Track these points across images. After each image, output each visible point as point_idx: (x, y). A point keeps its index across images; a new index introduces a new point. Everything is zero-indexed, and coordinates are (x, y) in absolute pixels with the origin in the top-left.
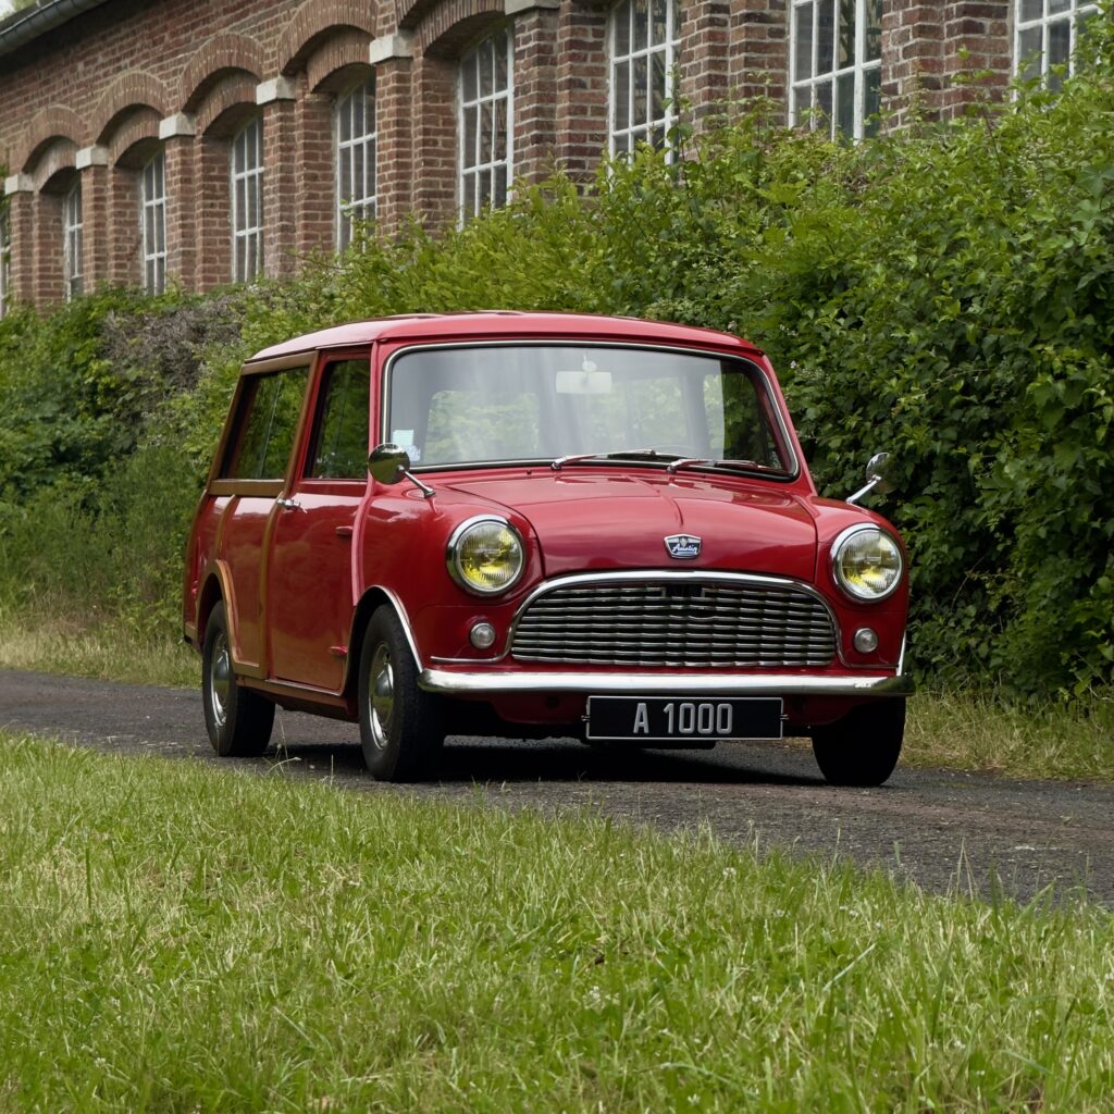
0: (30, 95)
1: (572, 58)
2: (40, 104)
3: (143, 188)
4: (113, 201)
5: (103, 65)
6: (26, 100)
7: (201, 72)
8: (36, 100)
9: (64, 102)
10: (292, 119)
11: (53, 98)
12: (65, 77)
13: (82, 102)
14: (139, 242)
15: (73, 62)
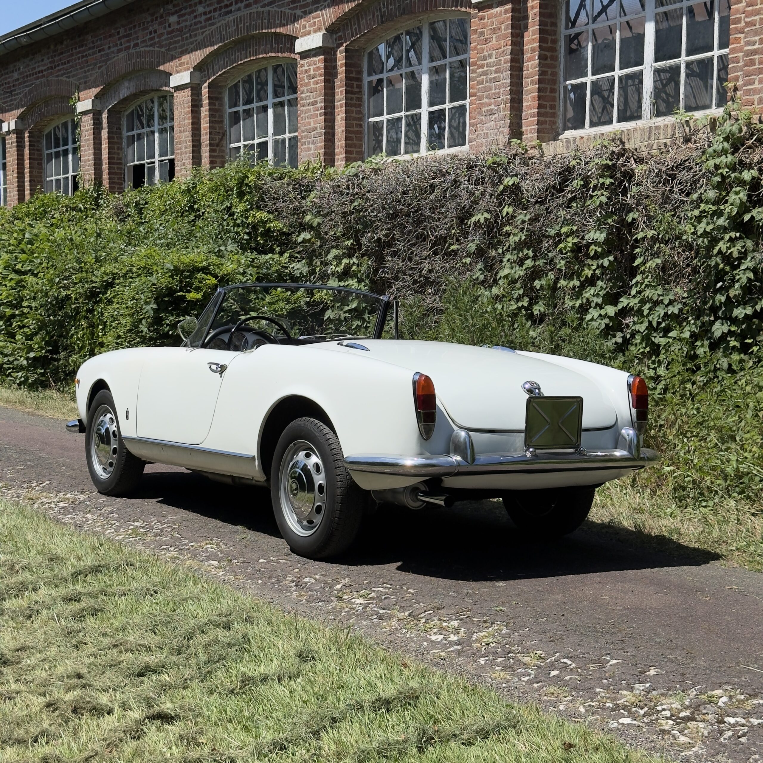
0: (106, 47)
2: (119, 51)
5: (205, 13)
6: (100, 51)
8: (115, 49)
9: (151, 45)
11: (136, 45)
12: (151, 29)
13: (175, 42)
15: (161, 17)
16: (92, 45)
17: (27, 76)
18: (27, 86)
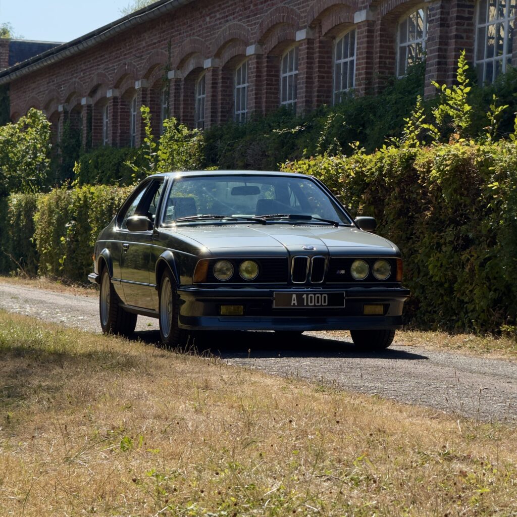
0: (182, 31)
1: (457, 24)
2: (187, 36)
3: (236, 79)
4: (221, 85)
5: (219, 19)
6: (180, 34)
7: (268, 24)
8: (185, 34)
9: (198, 36)
10: (313, 49)
11: (193, 34)
12: (200, 24)
13: (208, 36)
14: (233, 105)
15: (204, 16)
16: (176, 29)
17: (149, 46)
18: (149, 54)
